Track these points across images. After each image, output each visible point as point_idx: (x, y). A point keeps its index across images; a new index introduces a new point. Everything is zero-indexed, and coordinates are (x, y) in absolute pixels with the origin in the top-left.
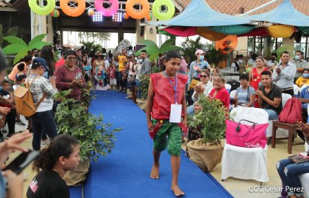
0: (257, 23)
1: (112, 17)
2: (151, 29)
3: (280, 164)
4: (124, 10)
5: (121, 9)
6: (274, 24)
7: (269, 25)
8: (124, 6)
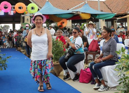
0: (75, 12)
1: (8, 12)
2: (27, 19)
3: (90, 65)
4: (14, 9)
5: (13, 9)
6: (82, 13)
7: (80, 13)
8: (14, 8)
